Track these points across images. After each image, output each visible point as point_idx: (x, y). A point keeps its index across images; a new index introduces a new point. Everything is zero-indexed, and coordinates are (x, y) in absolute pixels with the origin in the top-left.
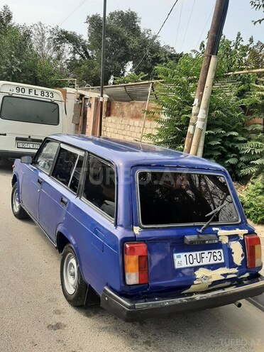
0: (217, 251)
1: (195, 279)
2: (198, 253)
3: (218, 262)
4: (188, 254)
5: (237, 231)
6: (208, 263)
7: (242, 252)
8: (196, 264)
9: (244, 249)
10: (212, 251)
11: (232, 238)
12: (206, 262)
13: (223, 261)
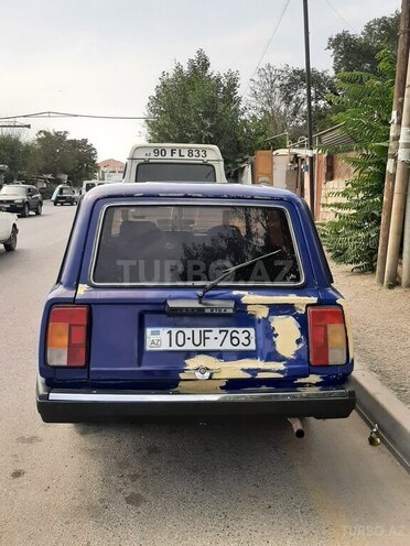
0: (240, 330)
1: (183, 371)
2: (197, 330)
3: (240, 347)
4: (174, 331)
5: (291, 298)
6: (217, 347)
7: (298, 335)
8: (189, 346)
9: (304, 329)
10: (230, 330)
11: (276, 309)
12: (212, 345)
13: (252, 347)
